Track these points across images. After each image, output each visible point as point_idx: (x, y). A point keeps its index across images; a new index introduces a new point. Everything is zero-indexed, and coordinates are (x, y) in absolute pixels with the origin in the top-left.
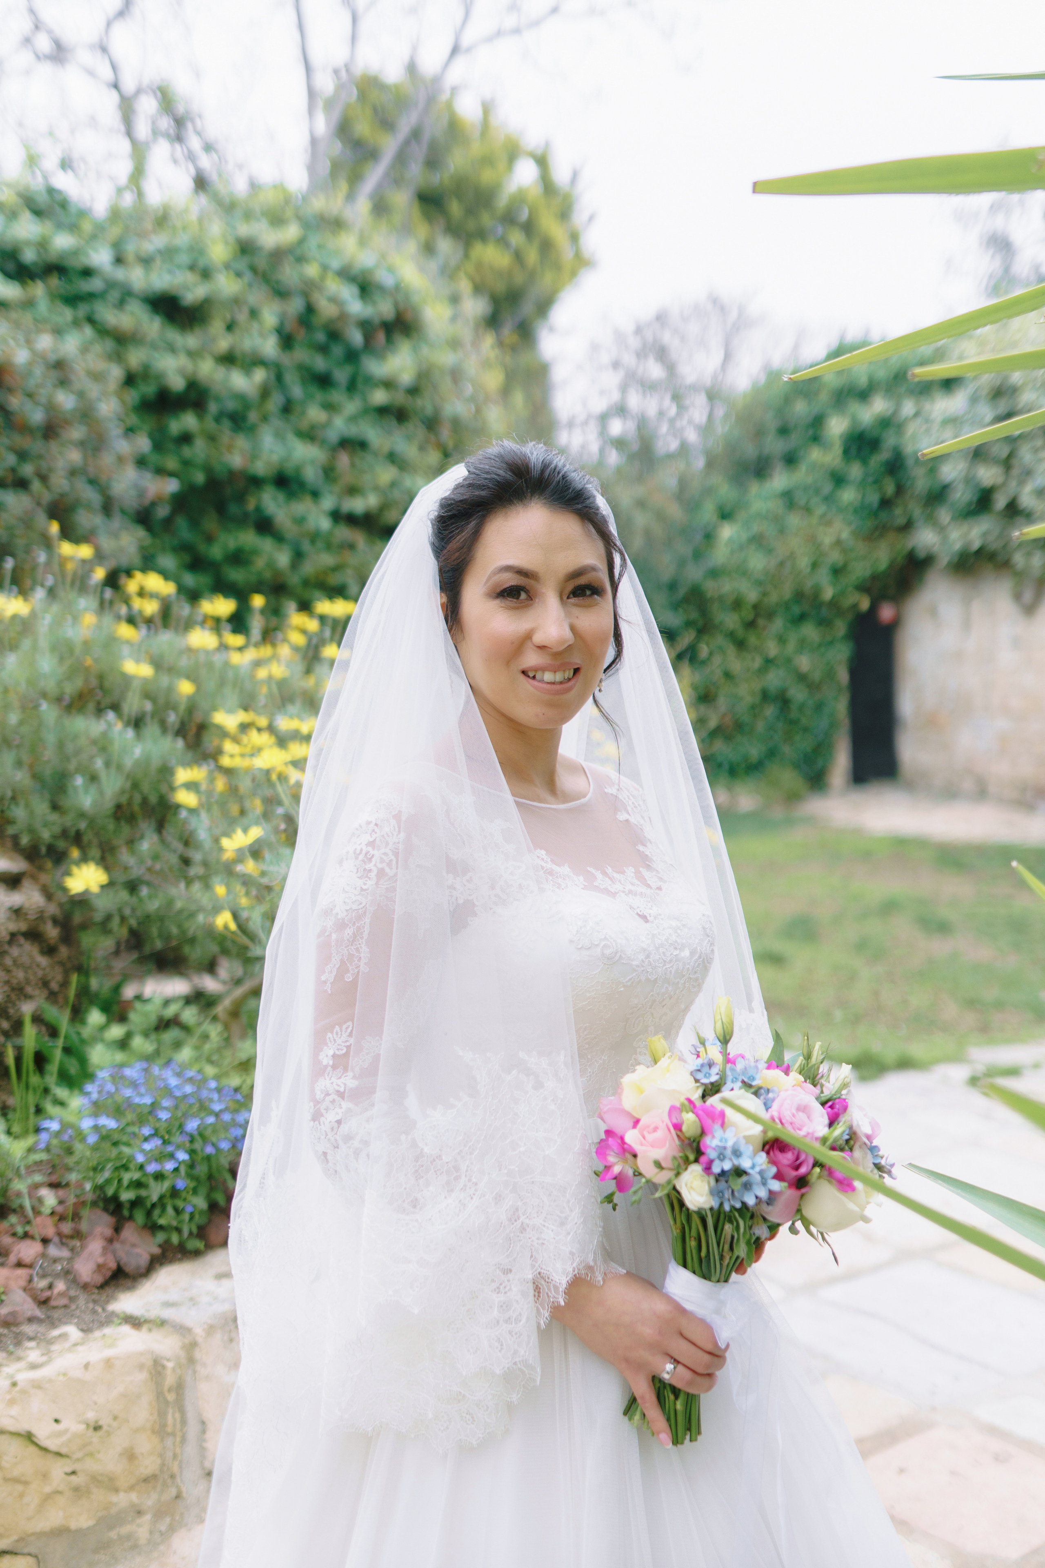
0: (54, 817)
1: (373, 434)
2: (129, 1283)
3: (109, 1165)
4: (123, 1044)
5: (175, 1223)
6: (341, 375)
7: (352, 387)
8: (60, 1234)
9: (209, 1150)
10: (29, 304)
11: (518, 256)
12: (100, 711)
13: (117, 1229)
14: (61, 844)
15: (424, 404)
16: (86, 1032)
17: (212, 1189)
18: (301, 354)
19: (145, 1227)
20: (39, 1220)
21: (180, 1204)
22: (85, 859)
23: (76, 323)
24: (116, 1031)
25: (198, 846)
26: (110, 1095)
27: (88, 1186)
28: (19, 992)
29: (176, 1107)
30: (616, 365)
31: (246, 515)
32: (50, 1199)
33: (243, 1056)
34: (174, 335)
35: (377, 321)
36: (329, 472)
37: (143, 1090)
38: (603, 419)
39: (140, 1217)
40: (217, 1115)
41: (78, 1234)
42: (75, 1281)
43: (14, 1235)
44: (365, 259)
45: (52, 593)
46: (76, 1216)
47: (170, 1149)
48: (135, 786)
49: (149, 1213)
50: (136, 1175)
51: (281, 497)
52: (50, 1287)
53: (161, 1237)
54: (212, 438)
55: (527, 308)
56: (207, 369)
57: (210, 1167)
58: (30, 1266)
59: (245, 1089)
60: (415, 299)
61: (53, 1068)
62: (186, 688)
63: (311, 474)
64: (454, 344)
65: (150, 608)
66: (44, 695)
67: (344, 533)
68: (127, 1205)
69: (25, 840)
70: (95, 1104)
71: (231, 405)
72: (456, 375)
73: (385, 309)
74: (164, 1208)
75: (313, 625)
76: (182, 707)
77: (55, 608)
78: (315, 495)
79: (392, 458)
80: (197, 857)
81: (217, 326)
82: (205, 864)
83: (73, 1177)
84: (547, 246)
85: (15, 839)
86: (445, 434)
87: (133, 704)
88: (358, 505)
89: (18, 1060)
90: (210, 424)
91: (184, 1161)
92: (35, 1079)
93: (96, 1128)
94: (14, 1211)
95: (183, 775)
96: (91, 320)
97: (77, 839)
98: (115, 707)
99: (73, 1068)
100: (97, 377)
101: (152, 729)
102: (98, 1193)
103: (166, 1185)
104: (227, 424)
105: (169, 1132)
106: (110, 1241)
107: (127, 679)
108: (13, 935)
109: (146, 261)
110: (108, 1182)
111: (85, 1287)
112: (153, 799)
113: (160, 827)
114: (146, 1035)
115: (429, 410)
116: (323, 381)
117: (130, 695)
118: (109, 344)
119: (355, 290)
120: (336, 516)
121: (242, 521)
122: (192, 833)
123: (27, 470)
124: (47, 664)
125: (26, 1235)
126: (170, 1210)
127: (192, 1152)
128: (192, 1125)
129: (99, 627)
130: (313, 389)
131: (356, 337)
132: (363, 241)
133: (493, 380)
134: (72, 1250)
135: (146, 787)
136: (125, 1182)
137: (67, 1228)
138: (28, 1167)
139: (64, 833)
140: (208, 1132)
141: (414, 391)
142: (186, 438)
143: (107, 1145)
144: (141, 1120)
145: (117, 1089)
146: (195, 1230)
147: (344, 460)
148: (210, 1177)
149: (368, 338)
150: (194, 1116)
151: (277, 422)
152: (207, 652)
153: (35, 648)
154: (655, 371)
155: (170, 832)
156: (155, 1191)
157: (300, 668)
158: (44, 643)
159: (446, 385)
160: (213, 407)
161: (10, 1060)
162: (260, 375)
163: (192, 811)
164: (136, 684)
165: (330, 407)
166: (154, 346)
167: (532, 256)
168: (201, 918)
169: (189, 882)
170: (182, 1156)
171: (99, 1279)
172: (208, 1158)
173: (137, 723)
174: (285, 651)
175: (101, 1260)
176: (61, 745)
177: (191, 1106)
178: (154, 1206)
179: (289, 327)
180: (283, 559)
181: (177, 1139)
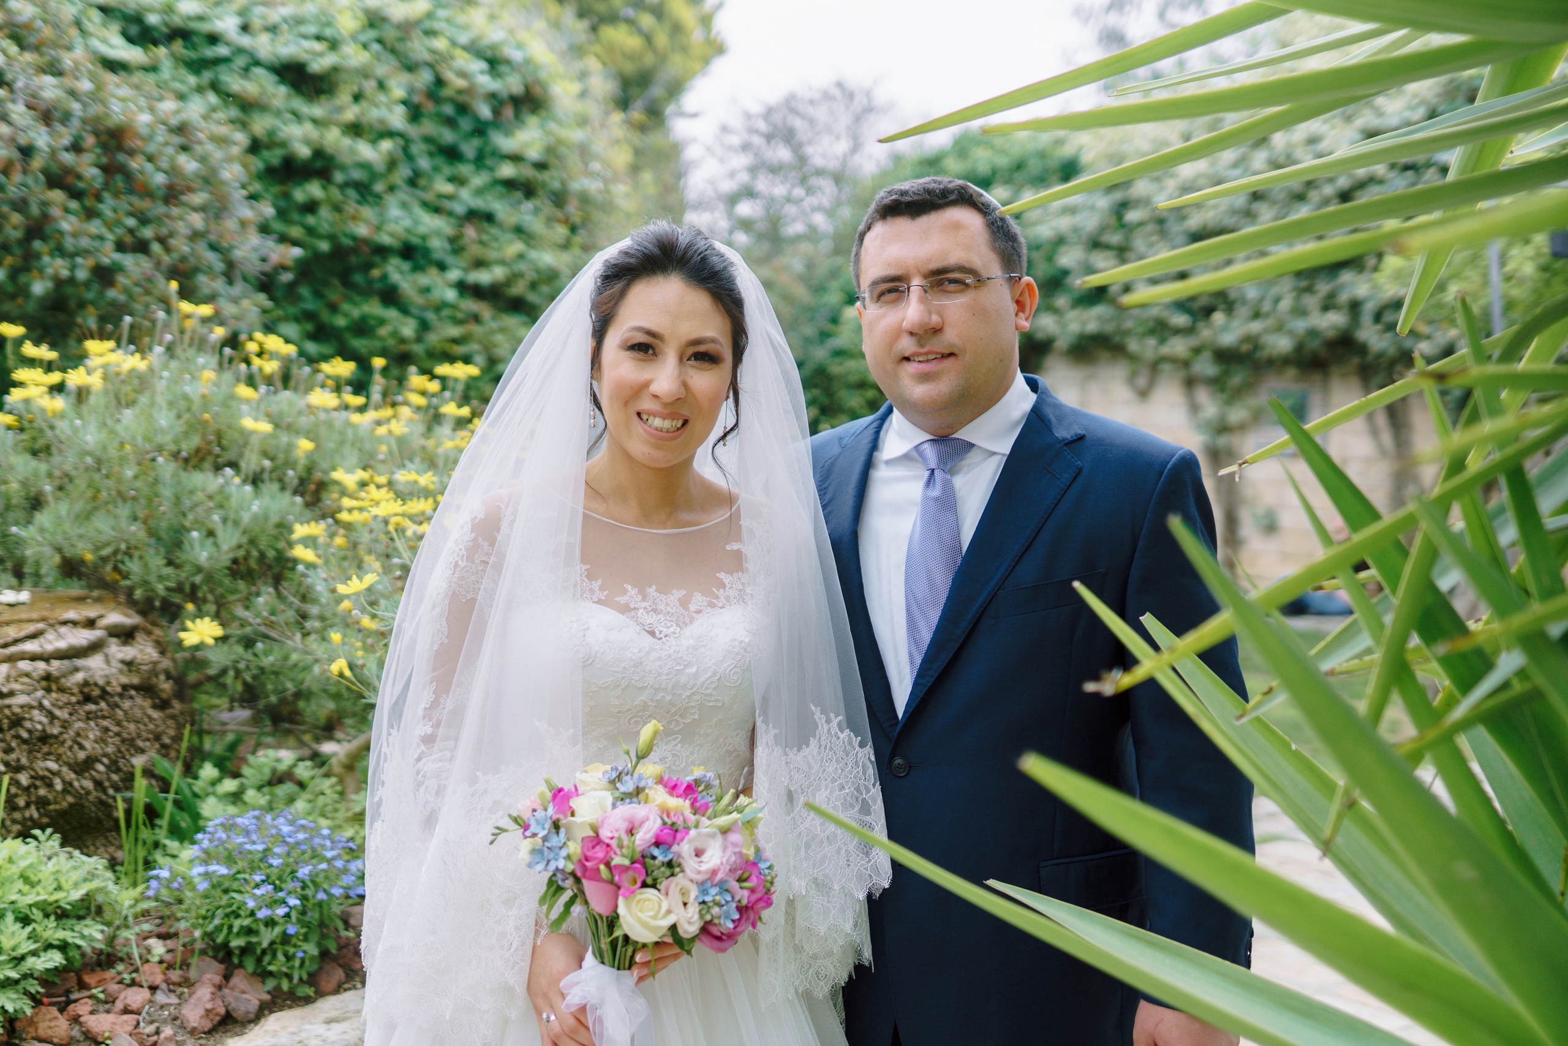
0: (169, 570)
1: (499, 207)
2: (238, 1029)
3: (220, 912)
4: (236, 797)
5: (285, 969)
6: (469, 149)
7: (480, 161)
8: (168, 982)
9: (321, 896)
10: (152, 68)
11: (648, 38)
12: (218, 468)
13: (227, 977)
14: (177, 599)
15: (551, 179)
16: (199, 786)
17: (323, 936)
18: (429, 127)
19: (255, 974)
20: (146, 967)
21: (291, 950)
22: (200, 614)
23: (200, 90)
24: (229, 785)
25: (315, 601)
26: (222, 842)
27: (197, 934)
28: (131, 745)
29: (288, 854)
30: (746, 147)
31: (370, 282)
32: (158, 948)
33: (358, 809)
34: (299, 104)
35: (505, 94)
36: (456, 245)
37: (254, 837)
38: (732, 200)
39: (250, 964)
40: (329, 861)
41: (187, 982)
42: (182, 1027)
43: (120, 982)
44: (494, 35)
45: (170, 349)
46: (185, 965)
47: (281, 894)
48: (252, 542)
49: (259, 960)
50: (247, 922)
51: (406, 266)
52: (157, 1032)
53: (271, 984)
54: (337, 208)
55: (657, 91)
56: (334, 138)
57: (321, 914)
58: (138, 1012)
59: (358, 841)
60: (543, 75)
61: (164, 822)
62: (305, 445)
63: (437, 244)
64: (583, 121)
65: (271, 367)
66: (160, 449)
67: (471, 305)
68: (237, 952)
69: (138, 594)
70: (206, 852)
71: (357, 175)
72: (584, 151)
73: (513, 84)
74: (274, 955)
75: (434, 386)
76: (300, 467)
77: (174, 364)
78: (442, 267)
79: (519, 231)
80: (314, 610)
81: (344, 97)
82: (322, 618)
83: (182, 925)
84: (677, 29)
85: (130, 592)
86: (573, 209)
87: (252, 461)
88: (483, 277)
89: (128, 812)
90: (335, 193)
91: (295, 907)
92: (145, 834)
93: (207, 875)
94: (121, 960)
95: (300, 530)
96: (215, 86)
97: (192, 594)
98: (234, 465)
99: (184, 822)
100: (222, 141)
101: (270, 488)
102: (206, 940)
103: (277, 930)
104: (352, 193)
105: (280, 878)
106: (220, 988)
107: (246, 435)
108: (125, 687)
109: (273, 29)
110: (219, 929)
111: (193, 1032)
112: (271, 554)
113: (277, 580)
114: (259, 788)
115: (556, 185)
116: (452, 154)
117: (247, 453)
118: (234, 112)
119: (483, 65)
120: (463, 287)
121: (366, 292)
122: (310, 588)
123: (147, 233)
124: (164, 419)
125: (133, 983)
126: (281, 957)
127: (304, 898)
128: (304, 872)
129: (217, 384)
130: (440, 161)
131: (485, 111)
132: (492, 17)
133: (622, 158)
134: (180, 997)
135: (263, 543)
136: (235, 930)
137: (175, 975)
138: (136, 917)
139: (179, 589)
140: (320, 879)
141: (541, 166)
142: (311, 207)
143: (218, 893)
144: (253, 869)
145: (229, 837)
146: (305, 977)
147: (470, 232)
148: (322, 924)
149: (496, 112)
150: (307, 863)
151: (403, 195)
152: (326, 410)
153: (152, 404)
154: (783, 154)
155: (286, 587)
156: (266, 937)
157: (421, 428)
158: (161, 400)
159: (573, 161)
160: (339, 177)
161: (120, 814)
162: (386, 145)
163: (311, 566)
164: (254, 440)
165: (458, 181)
166: (278, 113)
167: (662, 39)
168: (317, 669)
169: (306, 635)
170: (293, 902)
171: (208, 1025)
172: (320, 905)
173: (255, 480)
174: (405, 411)
175: (209, 1006)
176: (177, 500)
177: (304, 853)
178: (264, 952)
179: (416, 99)
180: (408, 329)
181: (289, 885)
